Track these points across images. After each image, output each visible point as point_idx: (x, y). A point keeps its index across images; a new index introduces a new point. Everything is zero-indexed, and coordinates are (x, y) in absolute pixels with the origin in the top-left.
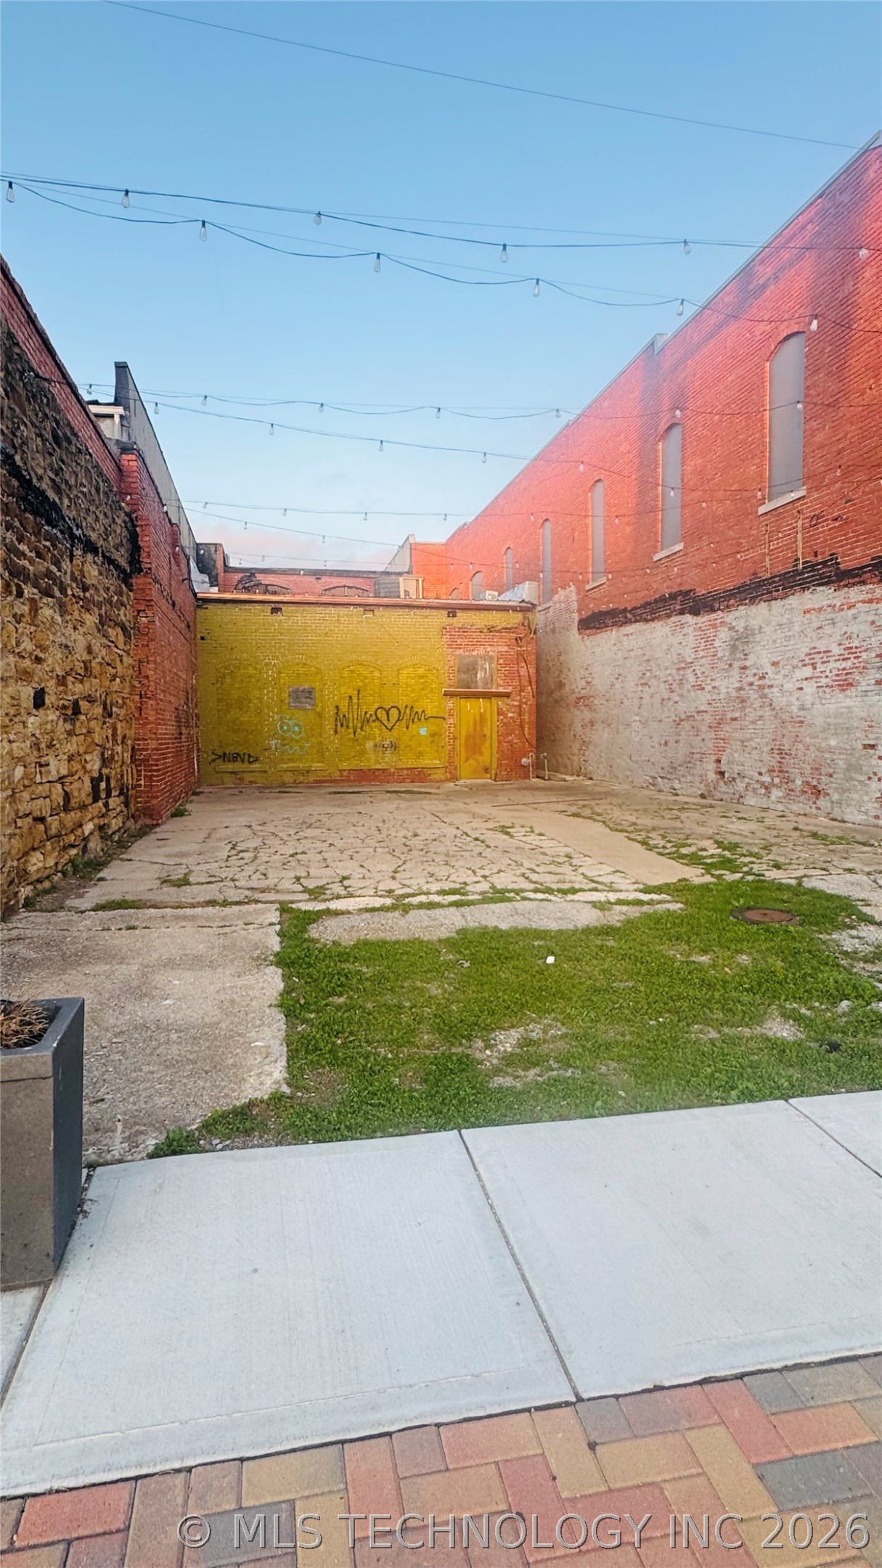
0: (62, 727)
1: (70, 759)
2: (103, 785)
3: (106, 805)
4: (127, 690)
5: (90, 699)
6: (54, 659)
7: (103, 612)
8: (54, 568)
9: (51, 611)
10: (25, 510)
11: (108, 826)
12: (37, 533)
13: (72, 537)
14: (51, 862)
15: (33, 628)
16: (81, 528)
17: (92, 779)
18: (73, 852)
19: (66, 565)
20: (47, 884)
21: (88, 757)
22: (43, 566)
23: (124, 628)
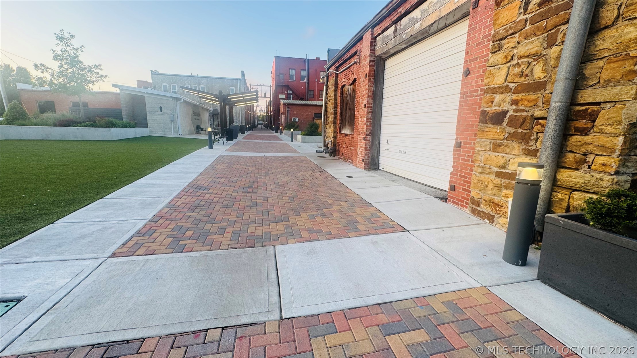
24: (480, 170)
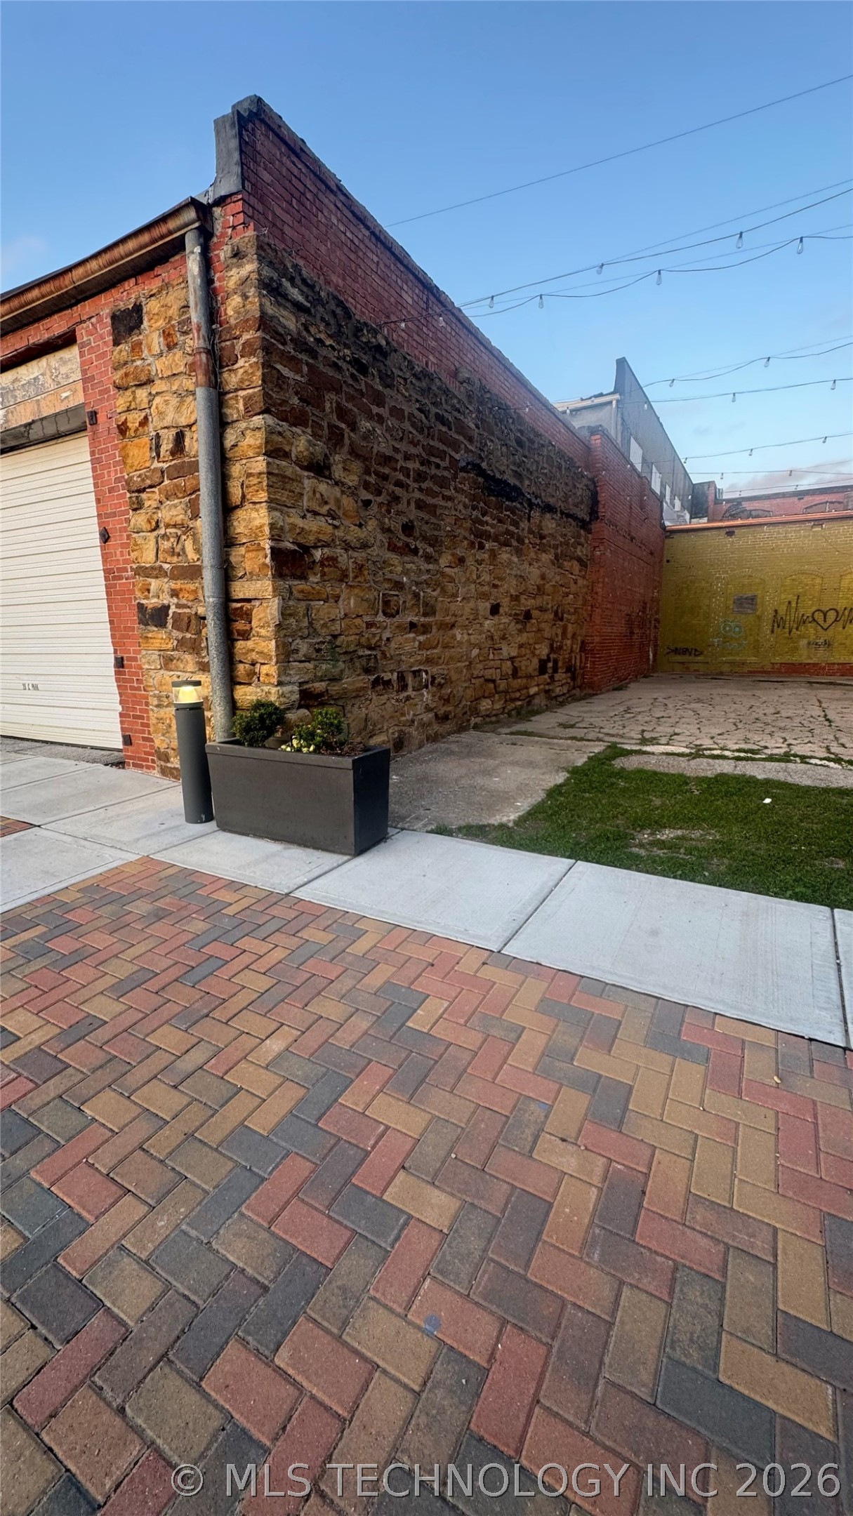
0: (513, 627)
1: (521, 646)
2: (550, 665)
3: (552, 678)
4: (580, 602)
5: (541, 609)
6: (511, 586)
7: (559, 551)
8: (512, 528)
9: (508, 555)
10: (489, 495)
11: (553, 691)
12: (499, 507)
13: (531, 505)
14: (497, 706)
15: (492, 567)
16: (540, 497)
17: (540, 661)
18: (519, 703)
19: (524, 525)
20: (494, 719)
21: (537, 646)
22: (502, 528)
23: (579, 560)
24: (156, 703)
